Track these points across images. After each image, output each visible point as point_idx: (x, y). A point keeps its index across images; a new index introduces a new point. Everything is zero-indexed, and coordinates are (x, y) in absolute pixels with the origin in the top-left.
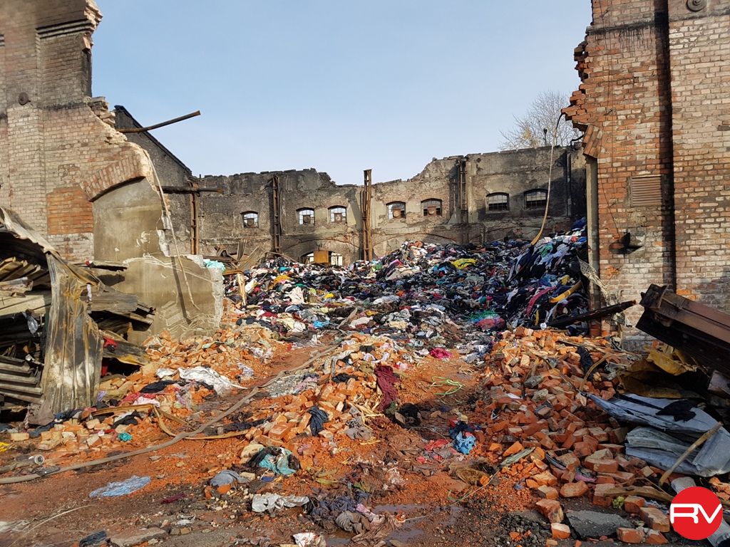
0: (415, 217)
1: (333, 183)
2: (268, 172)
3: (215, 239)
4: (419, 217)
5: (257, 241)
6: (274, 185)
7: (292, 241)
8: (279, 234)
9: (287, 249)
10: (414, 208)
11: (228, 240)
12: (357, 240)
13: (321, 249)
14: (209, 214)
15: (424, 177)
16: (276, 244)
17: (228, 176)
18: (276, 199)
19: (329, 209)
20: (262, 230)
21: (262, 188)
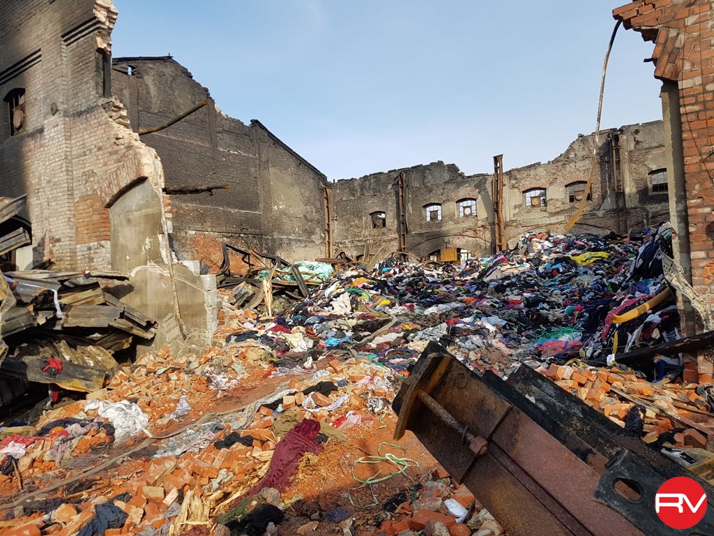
0: (559, 204)
1: (461, 175)
2: (395, 171)
3: (347, 241)
4: (563, 203)
5: (384, 241)
6: (400, 183)
7: (418, 239)
8: (405, 233)
9: (414, 248)
10: (557, 193)
11: (358, 241)
12: (488, 235)
13: (448, 246)
14: (342, 217)
15: (568, 158)
16: (402, 244)
17: (358, 178)
18: (402, 196)
19: (457, 202)
20: (390, 230)
21: (390, 186)
